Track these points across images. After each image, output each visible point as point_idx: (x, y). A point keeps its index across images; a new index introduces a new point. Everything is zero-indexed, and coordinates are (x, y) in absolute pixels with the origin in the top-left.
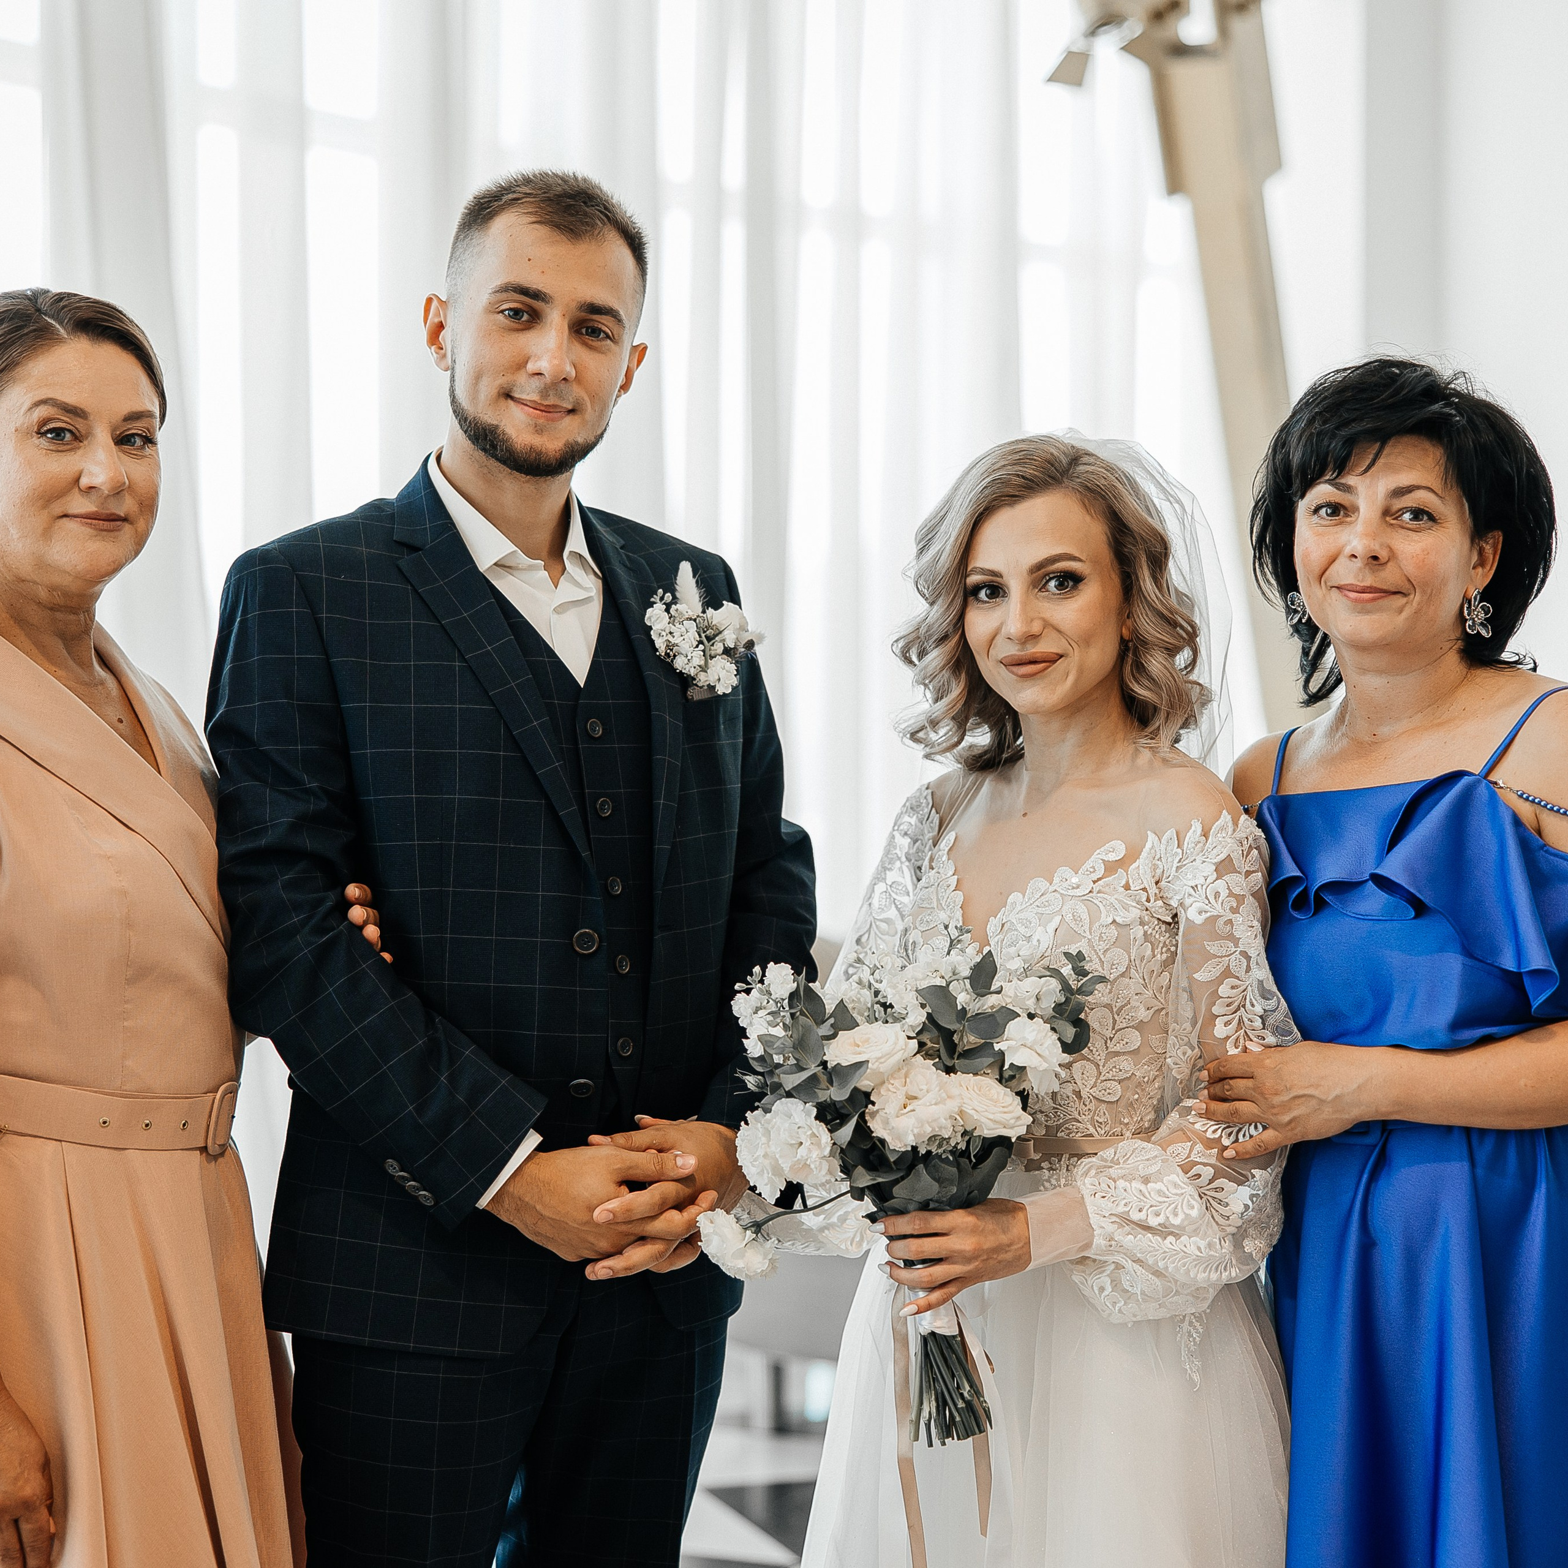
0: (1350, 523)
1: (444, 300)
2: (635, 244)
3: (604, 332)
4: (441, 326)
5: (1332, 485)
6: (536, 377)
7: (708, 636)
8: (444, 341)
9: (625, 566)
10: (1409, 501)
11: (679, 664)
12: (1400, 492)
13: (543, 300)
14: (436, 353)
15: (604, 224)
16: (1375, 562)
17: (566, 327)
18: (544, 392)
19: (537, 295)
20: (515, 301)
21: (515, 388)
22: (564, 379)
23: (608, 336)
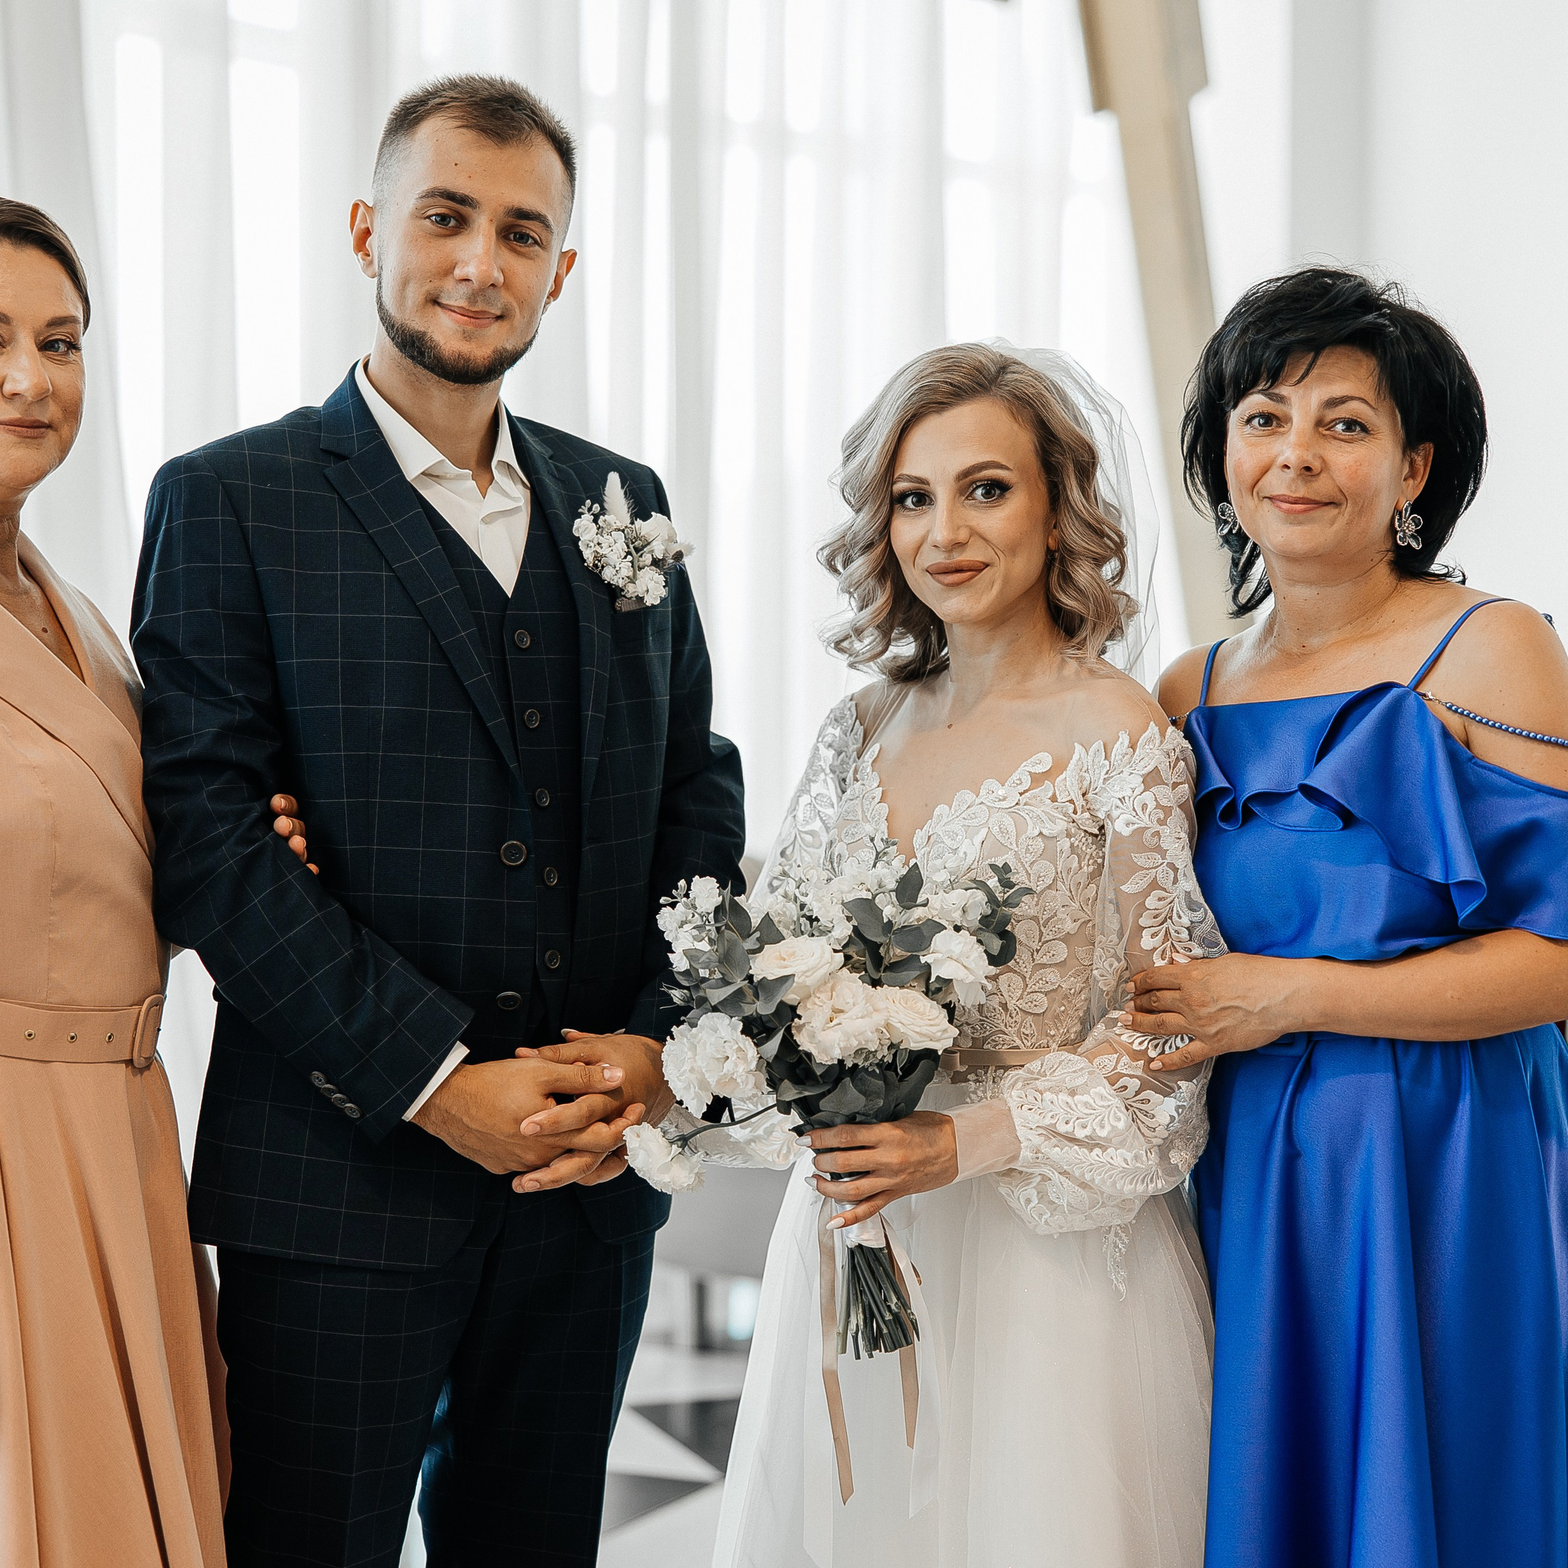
0: (1283, 434)
1: (371, 206)
2: (564, 149)
3: (533, 238)
4: (367, 233)
5: (1266, 395)
6: (464, 283)
7: (636, 547)
8: (371, 248)
9: (554, 477)
10: (1343, 411)
11: (608, 575)
12: (1333, 403)
13: (470, 205)
14: (363, 260)
15: (532, 128)
16: (1308, 473)
17: (494, 233)
18: (473, 298)
19: (464, 200)
20: (442, 207)
21: (442, 294)
22: (492, 285)
23: (536, 242)
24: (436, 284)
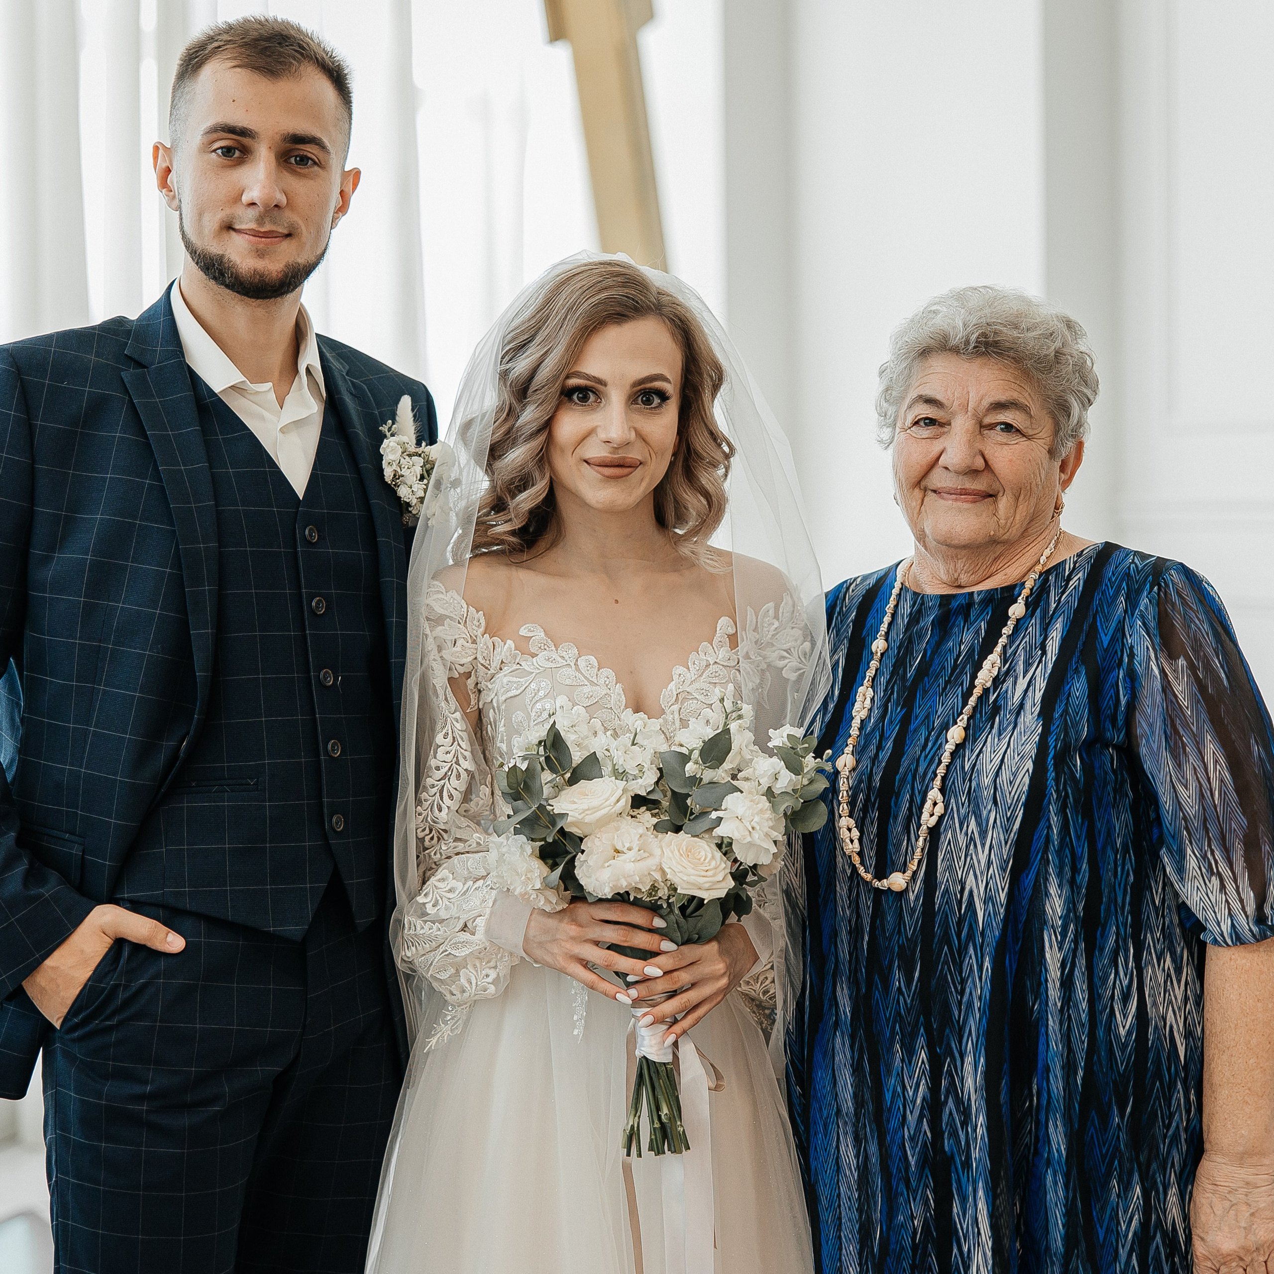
1: (168, 147)
3: (312, 160)
6: (251, 207)
8: (172, 184)
9: (352, 394)
13: (251, 136)
14: (167, 195)
15: (301, 62)
17: (274, 159)
18: (261, 220)
19: (244, 133)
20: (226, 140)
21: (234, 220)
22: (276, 206)
23: (315, 163)
24: (228, 211)
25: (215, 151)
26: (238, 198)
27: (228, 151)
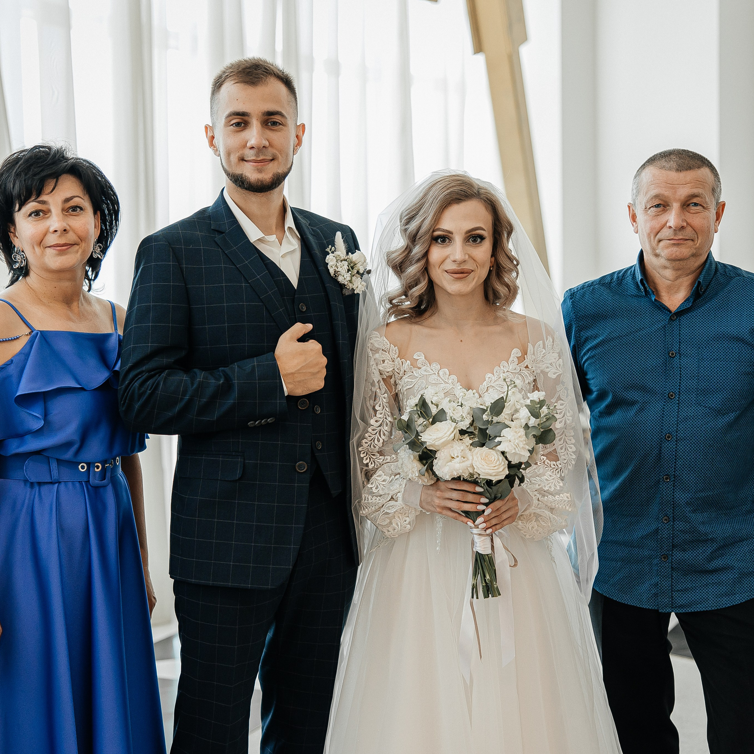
1: (211, 126)
3: (278, 122)
4: (213, 138)
6: (252, 149)
7: (351, 266)
8: (215, 144)
9: (312, 234)
11: (340, 279)
13: (248, 116)
14: (214, 150)
17: (260, 125)
18: (257, 155)
19: (244, 114)
20: (236, 119)
21: (245, 156)
22: (264, 147)
23: (280, 124)
24: (241, 152)
25: (232, 125)
26: (245, 146)
27: (238, 124)
